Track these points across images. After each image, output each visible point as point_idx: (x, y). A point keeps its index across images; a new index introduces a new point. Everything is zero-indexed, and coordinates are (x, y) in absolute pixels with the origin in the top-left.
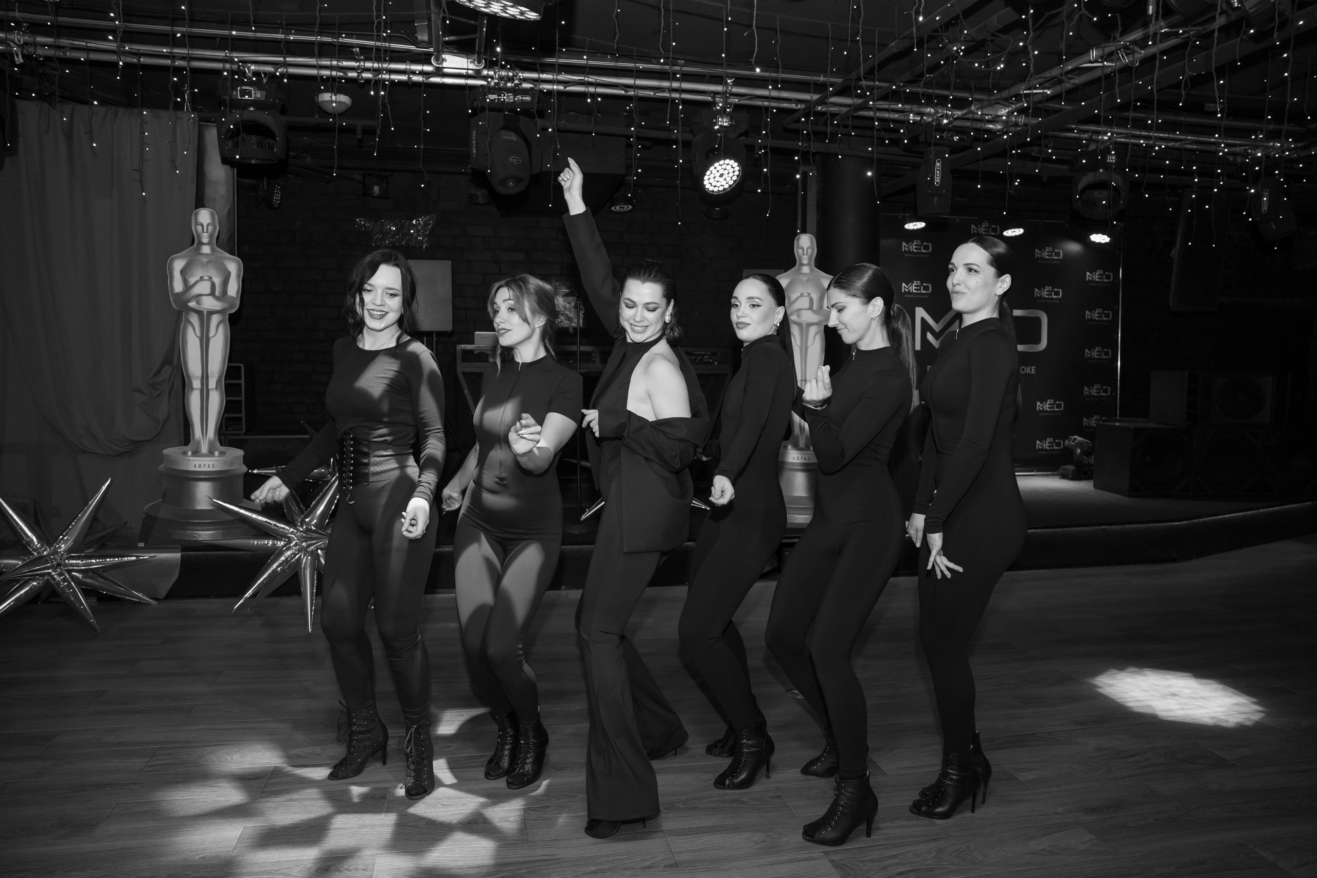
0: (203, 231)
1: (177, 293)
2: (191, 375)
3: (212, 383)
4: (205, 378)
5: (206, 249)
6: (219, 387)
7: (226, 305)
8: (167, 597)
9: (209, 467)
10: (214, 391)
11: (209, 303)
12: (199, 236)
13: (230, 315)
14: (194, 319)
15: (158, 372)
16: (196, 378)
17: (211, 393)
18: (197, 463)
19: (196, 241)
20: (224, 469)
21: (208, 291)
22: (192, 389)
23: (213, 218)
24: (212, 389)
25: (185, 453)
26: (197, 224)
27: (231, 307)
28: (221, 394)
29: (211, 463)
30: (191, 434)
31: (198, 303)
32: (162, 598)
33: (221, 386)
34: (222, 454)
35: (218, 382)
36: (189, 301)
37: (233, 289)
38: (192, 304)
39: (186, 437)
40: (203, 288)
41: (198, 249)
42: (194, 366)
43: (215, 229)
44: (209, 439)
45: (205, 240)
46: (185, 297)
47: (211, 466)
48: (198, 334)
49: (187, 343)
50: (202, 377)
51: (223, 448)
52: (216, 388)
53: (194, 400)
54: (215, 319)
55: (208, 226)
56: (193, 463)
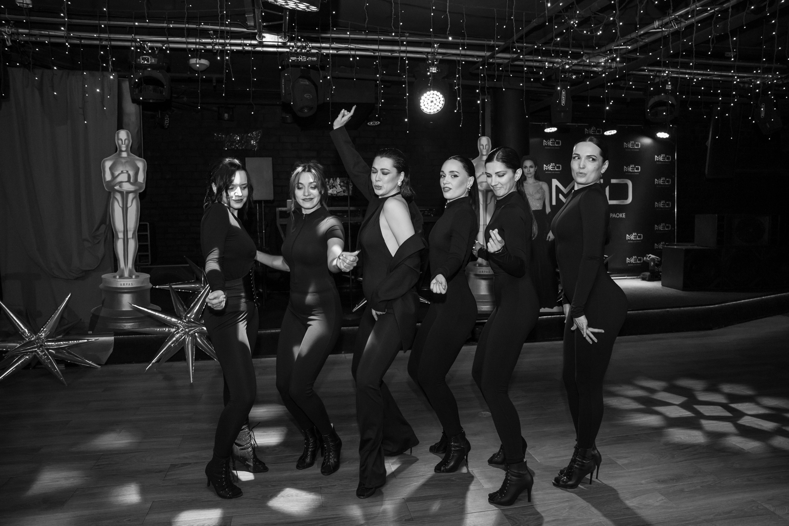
0: (122, 144)
1: (108, 181)
2: (117, 230)
3: (130, 235)
4: (126, 231)
5: (124, 154)
6: (134, 237)
7: (137, 188)
8: (107, 363)
9: (129, 285)
10: (131, 239)
11: (127, 187)
12: (120, 147)
13: (140, 193)
14: (118, 197)
15: (98, 229)
16: (121, 232)
17: (129, 241)
18: (122, 283)
19: (118, 149)
20: (139, 286)
21: (126, 179)
22: (118, 238)
23: (128, 135)
24: (130, 238)
25: (115, 277)
26: (118, 139)
27: (141, 188)
28: (135, 240)
29: (130, 283)
30: (118, 266)
31: (120, 187)
32: (104, 364)
33: (135, 236)
34: (137, 277)
35: (134, 234)
36: (115, 186)
37: (141, 178)
38: (117, 188)
39: (115, 267)
40: (123, 178)
41: (120, 154)
42: (119, 224)
43: (129, 142)
44: (129, 268)
45: (124, 149)
46: (112, 184)
47: (131, 284)
48: (121, 205)
49: (114, 211)
50: (124, 231)
51: (137, 274)
52: (133, 238)
53: (120, 245)
54: (131, 196)
55: (125, 140)
56: (120, 283)
